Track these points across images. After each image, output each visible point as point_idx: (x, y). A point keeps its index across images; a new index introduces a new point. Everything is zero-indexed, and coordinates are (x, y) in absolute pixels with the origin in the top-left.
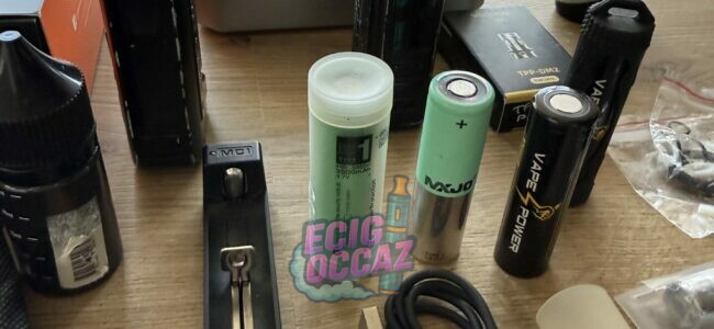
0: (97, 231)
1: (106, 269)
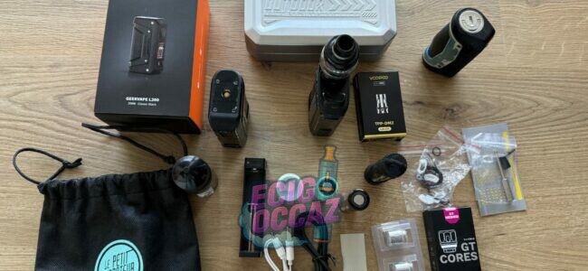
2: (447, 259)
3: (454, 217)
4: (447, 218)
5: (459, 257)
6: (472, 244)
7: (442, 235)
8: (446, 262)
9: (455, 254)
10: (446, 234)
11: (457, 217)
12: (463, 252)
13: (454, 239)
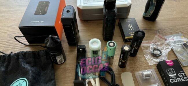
0: (62, 58)
1: (64, 61)
2: (173, 81)
3: (171, 63)
4: (168, 64)
5: (179, 80)
6: (183, 74)
7: (167, 71)
8: (173, 82)
9: (176, 78)
10: (170, 70)
11: (172, 63)
12: (180, 78)
13: (174, 72)
